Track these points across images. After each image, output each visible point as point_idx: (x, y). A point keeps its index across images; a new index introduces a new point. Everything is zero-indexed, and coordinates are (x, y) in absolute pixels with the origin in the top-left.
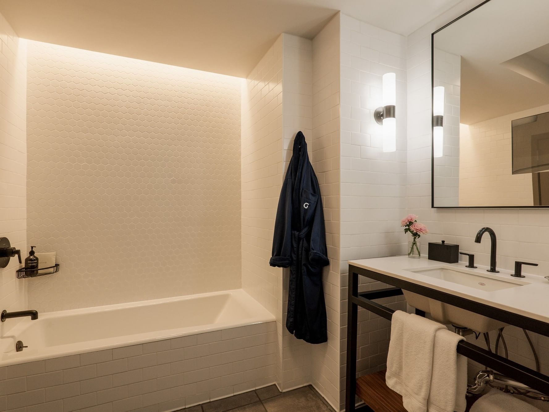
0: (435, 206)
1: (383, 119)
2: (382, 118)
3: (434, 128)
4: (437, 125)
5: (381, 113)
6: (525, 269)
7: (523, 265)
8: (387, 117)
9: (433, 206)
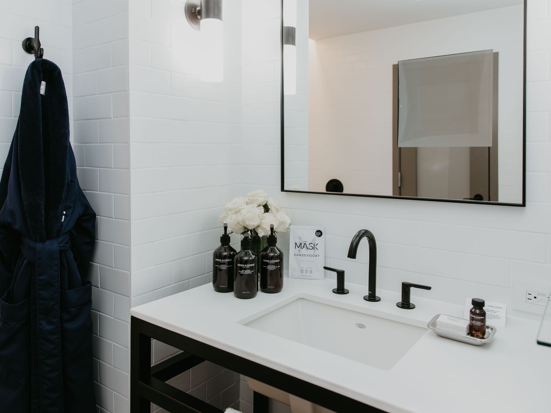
0: (285, 189)
1: (201, 19)
2: (199, 17)
3: (285, 46)
4: (288, 42)
5: (198, 9)
6: (415, 295)
7: (412, 289)
8: (208, 16)
9: (283, 189)
